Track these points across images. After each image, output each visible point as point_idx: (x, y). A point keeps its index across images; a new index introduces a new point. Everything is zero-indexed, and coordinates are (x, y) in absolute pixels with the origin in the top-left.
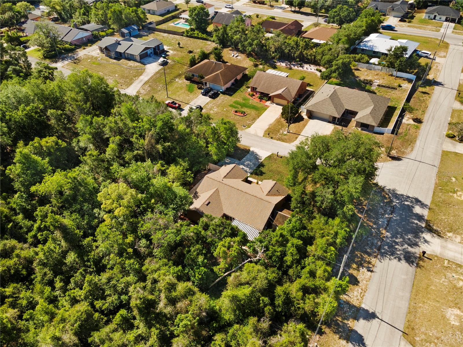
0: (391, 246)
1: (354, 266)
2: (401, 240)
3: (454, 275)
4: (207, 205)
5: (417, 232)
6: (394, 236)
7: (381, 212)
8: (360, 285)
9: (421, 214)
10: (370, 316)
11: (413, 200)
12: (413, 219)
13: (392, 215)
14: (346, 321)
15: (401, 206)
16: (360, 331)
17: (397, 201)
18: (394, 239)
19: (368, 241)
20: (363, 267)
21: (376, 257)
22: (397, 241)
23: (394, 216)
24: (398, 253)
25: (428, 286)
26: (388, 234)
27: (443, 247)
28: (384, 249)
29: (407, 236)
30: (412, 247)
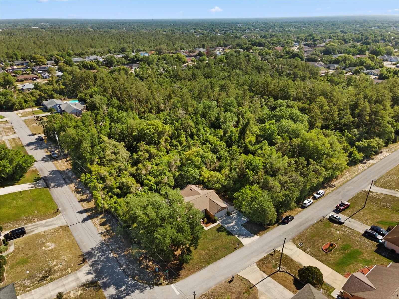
0: (103, 251)
1: (109, 229)
2: (102, 259)
3: (61, 266)
4: (190, 189)
5: (99, 273)
6: (107, 258)
7: (130, 266)
8: (99, 226)
9: (107, 289)
10: (84, 220)
11: (122, 296)
12: (108, 280)
13: (123, 269)
14: (91, 213)
15: (125, 281)
16: (83, 214)
17: (130, 283)
18: (106, 256)
19: (117, 244)
20: (105, 232)
21: (105, 240)
22: (103, 257)
23: (120, 269)
24: (96, 252)
25: (71, 250)
26: (112, 256)
27: (77, 279)
28: (105, 247)
29: (101, 265)
30: (93, 261)
